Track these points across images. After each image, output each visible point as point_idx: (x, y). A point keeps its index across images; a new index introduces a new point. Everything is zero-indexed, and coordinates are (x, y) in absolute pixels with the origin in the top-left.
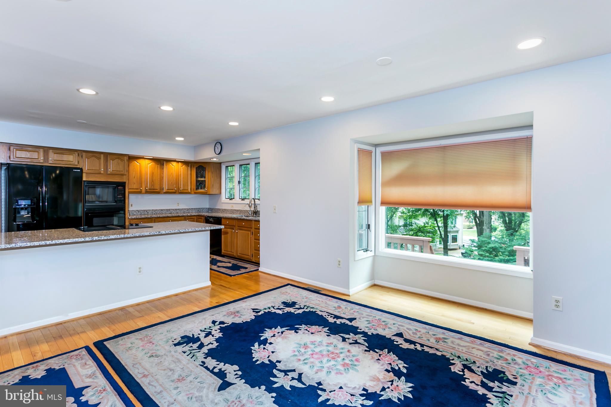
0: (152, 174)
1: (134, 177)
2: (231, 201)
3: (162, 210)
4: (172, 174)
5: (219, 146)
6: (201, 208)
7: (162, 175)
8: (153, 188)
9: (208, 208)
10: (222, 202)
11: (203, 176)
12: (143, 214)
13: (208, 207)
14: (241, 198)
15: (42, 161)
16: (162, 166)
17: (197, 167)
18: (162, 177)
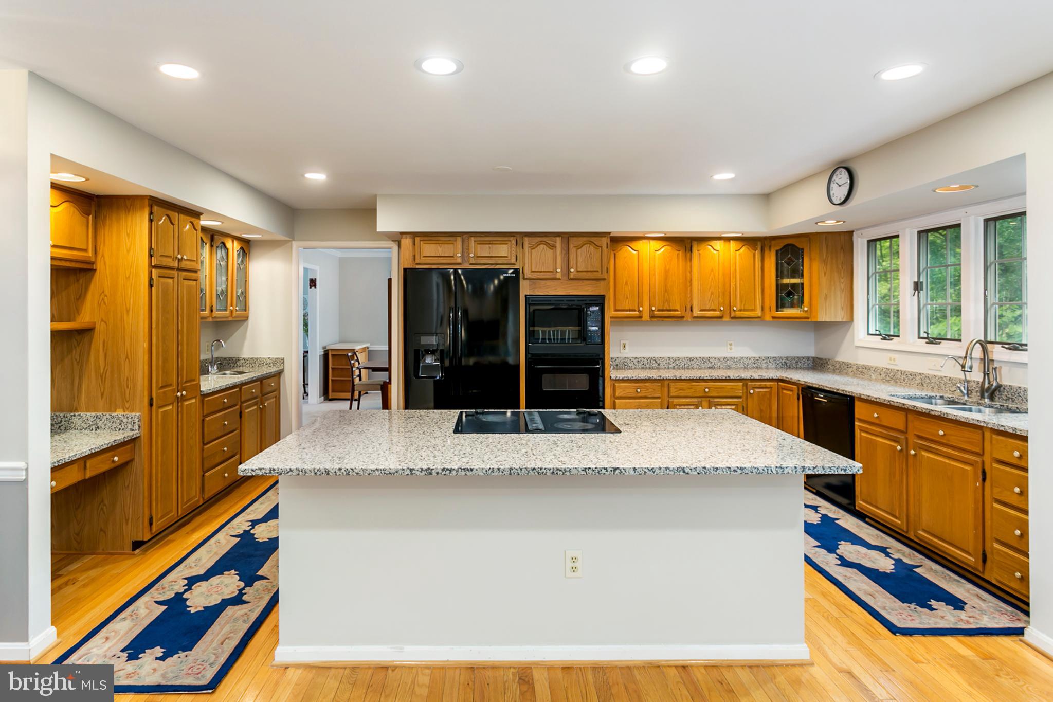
0: (666, 273)
1: (626, 284)
2: (886, 344)
3: (690, 359)
4: (712, 270)
5: (842, 178)
6: (794, 358)
7: (689, 274)
8: (668, 308)
9: (813, 358)
10: (857, 343)
11: (797, 272)
12: (648, 366)
13: (814, 356)
14: (923, 335)
15: (459, 260)
16: (689, 254)
17: (779, 248)
18: (689, 278)
